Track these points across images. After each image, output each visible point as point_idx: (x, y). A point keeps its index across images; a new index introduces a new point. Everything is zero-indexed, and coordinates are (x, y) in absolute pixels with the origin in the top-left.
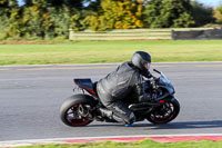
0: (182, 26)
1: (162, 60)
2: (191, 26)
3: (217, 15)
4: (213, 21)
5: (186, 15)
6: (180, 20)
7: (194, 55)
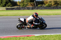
0: (9, 6)
1: (3, 16)
2: (11, 6)
3: (18, 4)
4: (17, 5)
5: (10, 4)
6: (8, 5)
7: (12, 14)
